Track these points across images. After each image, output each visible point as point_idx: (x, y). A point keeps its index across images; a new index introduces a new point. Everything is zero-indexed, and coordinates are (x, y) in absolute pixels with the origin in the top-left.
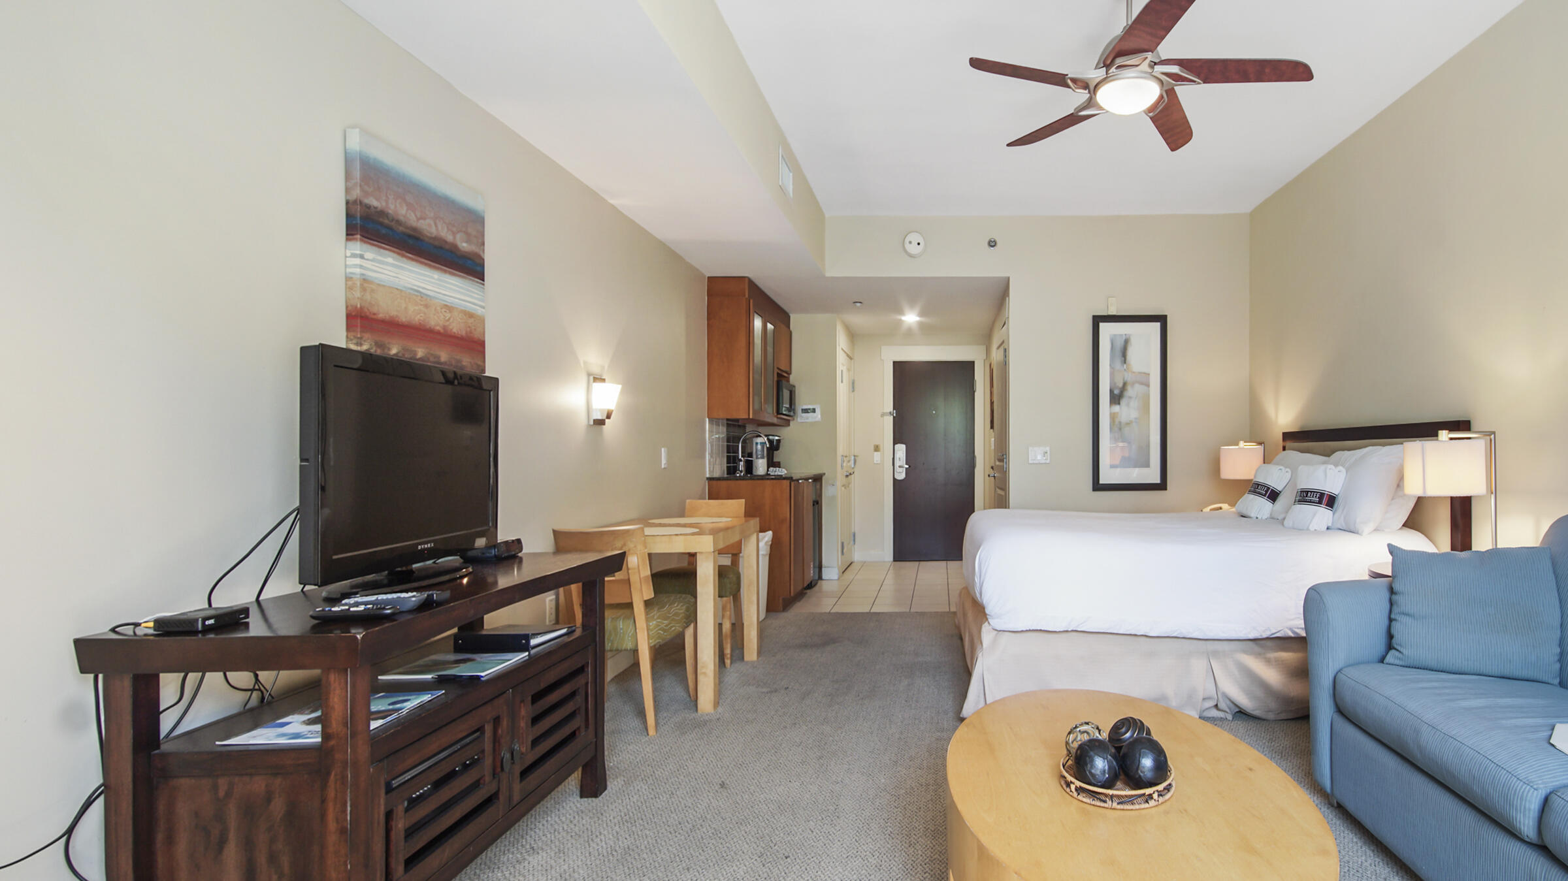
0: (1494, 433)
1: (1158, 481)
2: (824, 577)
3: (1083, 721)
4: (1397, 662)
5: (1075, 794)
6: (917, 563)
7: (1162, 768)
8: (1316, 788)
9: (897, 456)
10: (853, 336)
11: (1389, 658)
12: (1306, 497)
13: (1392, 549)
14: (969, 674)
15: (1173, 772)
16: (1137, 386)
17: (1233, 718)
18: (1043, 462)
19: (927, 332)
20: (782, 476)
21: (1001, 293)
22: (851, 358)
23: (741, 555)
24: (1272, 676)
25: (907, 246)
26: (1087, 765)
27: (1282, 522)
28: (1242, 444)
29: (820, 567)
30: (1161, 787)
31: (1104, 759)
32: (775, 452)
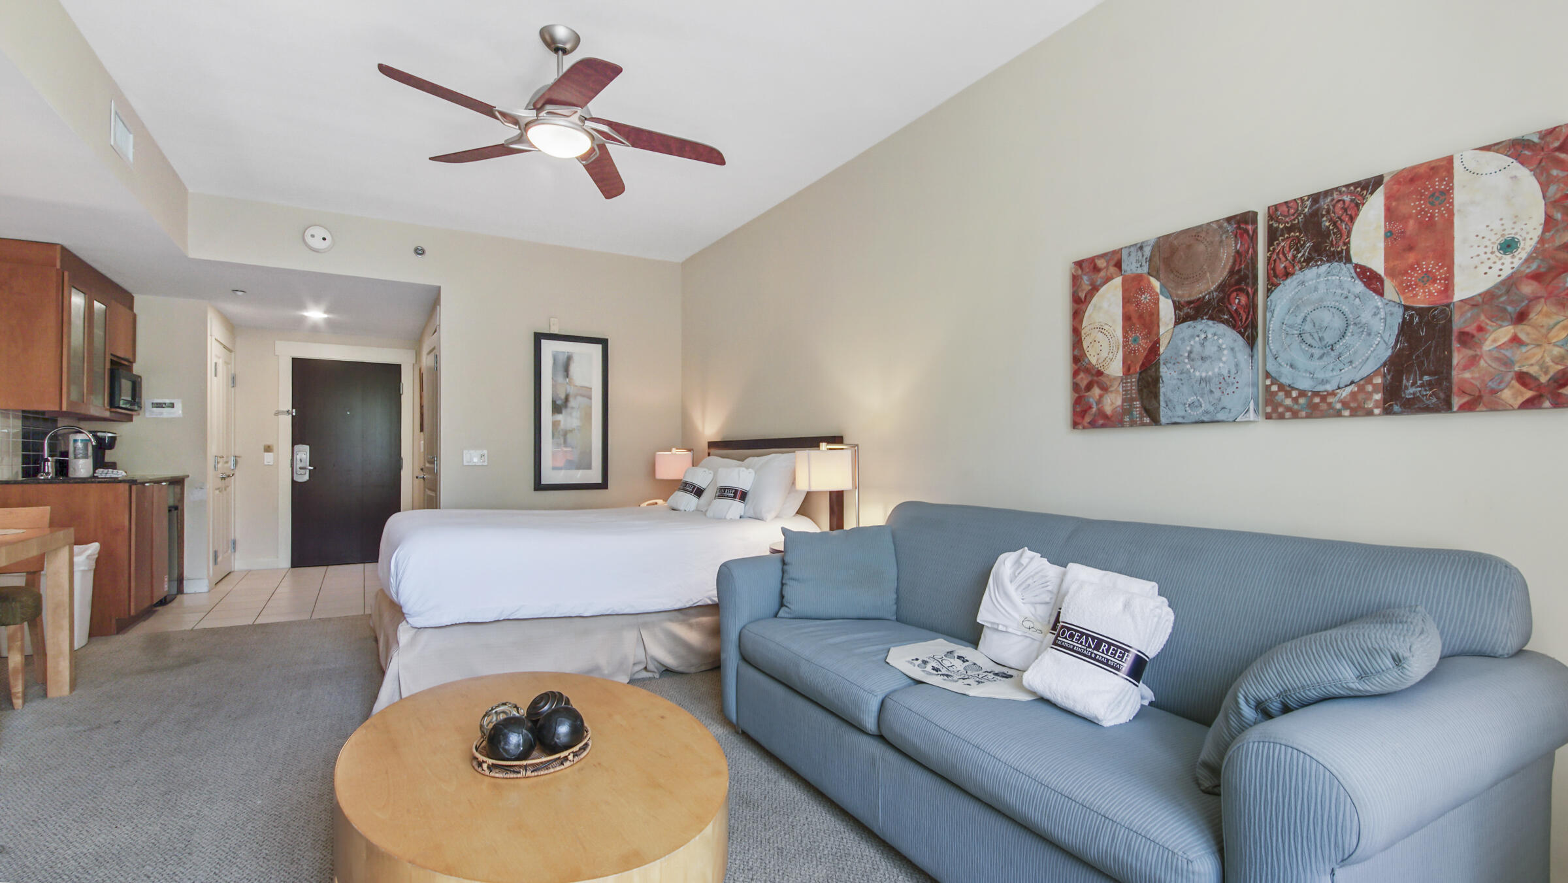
0: (857, 445)
1: (599, 481)
2: (186, 590)
3: (500, 702)
4: (787, 615)
5: (487, 772)
6: (325, 567)
7: (578, 732)
8: (726, 721)
9: (298, 457)
10: (232, 327)
11: (781, 613)
12: (724, 493)
13: (785, 531)
14: (382, 672)
15: (590, 732)
16: (579, 399)
17: (660, 676)
18: (481, 464)
19: (334, 330)
20: (117, 478)
21: (432, 300)
22: (230, 351)
23: (42, 573)
24: (693, 637)
25: (309, 239)
26: (500, 742)
27: (705, 513)
28: (674, 450)
29: (180, 580)
30: (576, 749)
31: (519, 733)
32: (107, 451)
